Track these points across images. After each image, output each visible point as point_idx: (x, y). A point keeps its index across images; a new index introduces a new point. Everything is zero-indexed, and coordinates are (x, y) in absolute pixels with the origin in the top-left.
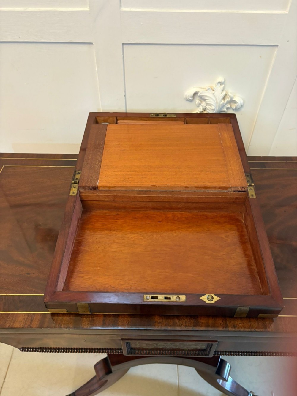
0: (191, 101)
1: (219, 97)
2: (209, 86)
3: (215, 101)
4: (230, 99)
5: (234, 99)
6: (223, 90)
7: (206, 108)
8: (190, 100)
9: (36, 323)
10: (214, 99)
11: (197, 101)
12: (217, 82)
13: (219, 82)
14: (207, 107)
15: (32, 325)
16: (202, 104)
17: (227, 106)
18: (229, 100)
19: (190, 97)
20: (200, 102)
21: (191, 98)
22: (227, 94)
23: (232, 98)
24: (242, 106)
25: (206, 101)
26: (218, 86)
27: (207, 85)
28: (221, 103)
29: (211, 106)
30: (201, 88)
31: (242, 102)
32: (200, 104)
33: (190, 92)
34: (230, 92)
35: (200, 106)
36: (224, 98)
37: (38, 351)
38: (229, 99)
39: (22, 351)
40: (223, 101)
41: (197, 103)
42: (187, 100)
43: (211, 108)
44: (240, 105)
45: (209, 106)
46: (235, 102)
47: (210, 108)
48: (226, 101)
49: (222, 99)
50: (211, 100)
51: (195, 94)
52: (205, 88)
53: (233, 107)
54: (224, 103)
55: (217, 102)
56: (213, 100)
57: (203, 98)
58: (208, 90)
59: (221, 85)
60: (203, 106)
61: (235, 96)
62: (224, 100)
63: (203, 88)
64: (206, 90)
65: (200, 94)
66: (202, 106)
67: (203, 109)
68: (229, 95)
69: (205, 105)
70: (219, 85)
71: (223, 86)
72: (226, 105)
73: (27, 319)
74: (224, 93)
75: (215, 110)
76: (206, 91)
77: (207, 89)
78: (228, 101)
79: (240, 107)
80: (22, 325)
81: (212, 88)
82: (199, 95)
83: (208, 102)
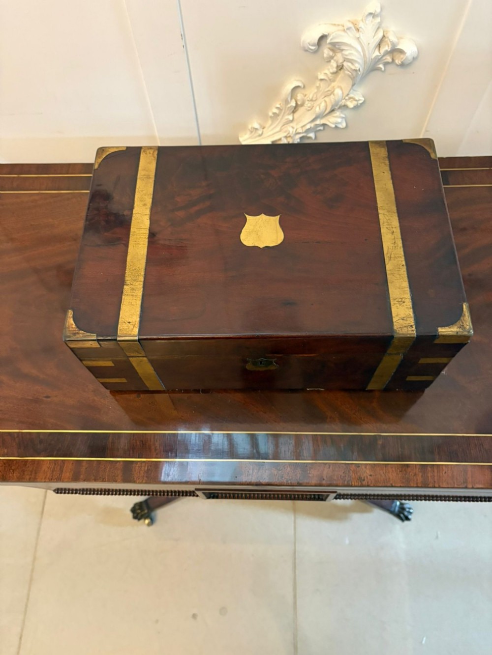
0: (315, 52)
1: (369, 44)
2: (349, 21)
3: (362, 54)
4: (390, 46)
5: (399, 47)
6: (378, 28)
7: (343, 66)
8: (311, 51)
9: (68, 474)
10: (360, 49)
11: (326, 52)
12: (367, 13)
13: (371, 14)
14: (345, 64)
15: (62, 478)
16: (335, 58)
17: (386, 61)
18: (389, 50)
19: (312, 46)
20: (331, 53)
21: (313, 48)
22: (386, 35)
23: (393, 45)
24: (414, 59)
25: (344, 52)
26: (367, 22)
27: (345, 20)
28: (374, 56)
29: (352, 64)
30: (335, 25)
31: (415, 49)
32: (332, 58)
33: (311, 36)
34: (393, 31)
35: (332, 61)
36: (379, 45)
37: (79, 494)
38: (388, 46)
39: (57, 493)
40: (377, 53)
41: (325, 55)
42: (306, 51)
43: (353, 68)
44: (410, 58)
45: (350, 64)
46: (401, 52)
47: (351, 68)
48: (383, 50)
49: (376, 47)
50: (353, 52)
51: (323, 38)
52: (341, 25)
53: (398, 62)
54: (379, 56)
55: (364, 55)
56: (357, 51)
57: (337, 47)
58: (348, 31)
59: (373, 17)
60: (337, 62)
61: (401, 38)
62: (380, 47)
63: (338, 25)
64: (344, 30)
65: (331, 39)
66: (335, 60)
67: (337, 66)
68: (389, 40)
69: (341, 61)
70: (371, 18)
71: (378, 20)
72: (384, 58)
73: (54, 468)
74: (380, 35)
75: (361, 70)
76: (343, 33)
77: (345, 28)
78: (387, 51)
79: (412, 60)
80: (48, 476)
81: (355, 24)
82: (328, 41)
83: (347, 55)
